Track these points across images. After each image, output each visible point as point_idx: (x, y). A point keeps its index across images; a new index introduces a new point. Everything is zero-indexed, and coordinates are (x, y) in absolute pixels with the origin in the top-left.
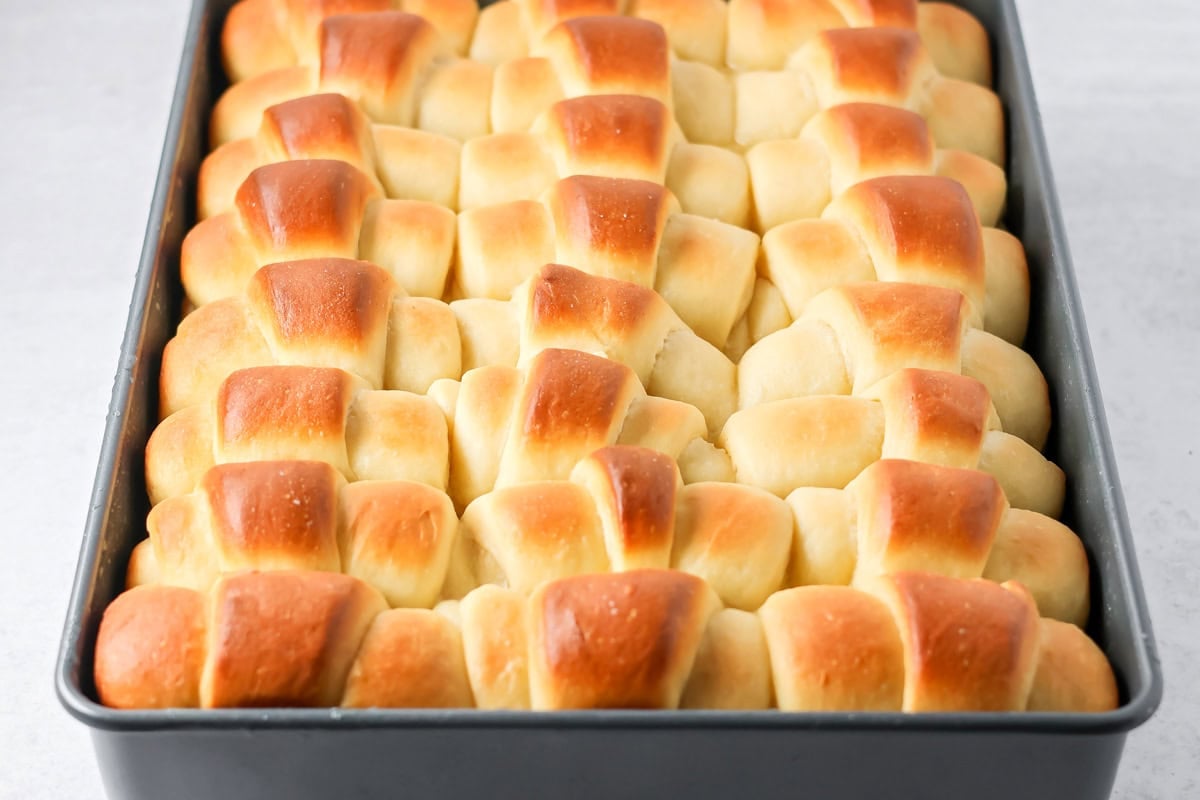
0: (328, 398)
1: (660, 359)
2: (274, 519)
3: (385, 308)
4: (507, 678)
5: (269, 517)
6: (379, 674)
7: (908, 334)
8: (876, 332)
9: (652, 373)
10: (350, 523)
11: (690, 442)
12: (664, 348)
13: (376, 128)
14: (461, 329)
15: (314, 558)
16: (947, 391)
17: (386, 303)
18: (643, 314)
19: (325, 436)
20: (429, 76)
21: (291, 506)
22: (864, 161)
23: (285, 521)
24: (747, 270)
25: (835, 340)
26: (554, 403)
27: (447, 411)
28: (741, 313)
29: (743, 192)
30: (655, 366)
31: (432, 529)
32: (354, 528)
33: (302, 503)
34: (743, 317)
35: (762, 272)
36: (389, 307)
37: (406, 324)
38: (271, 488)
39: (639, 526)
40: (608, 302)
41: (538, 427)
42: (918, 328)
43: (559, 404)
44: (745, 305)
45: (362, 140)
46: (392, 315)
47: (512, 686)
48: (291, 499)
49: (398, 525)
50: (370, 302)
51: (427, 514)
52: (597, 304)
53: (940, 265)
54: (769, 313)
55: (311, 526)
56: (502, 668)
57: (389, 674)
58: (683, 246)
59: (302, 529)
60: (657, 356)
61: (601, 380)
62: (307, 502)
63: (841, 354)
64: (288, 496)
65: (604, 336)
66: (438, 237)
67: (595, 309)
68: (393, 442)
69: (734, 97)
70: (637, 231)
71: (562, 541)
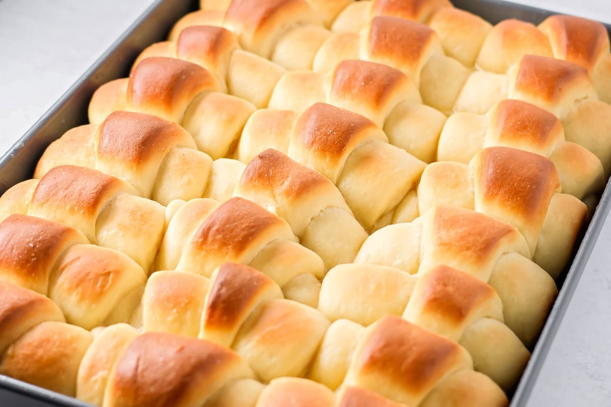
0: (93, 191)
1: (314, 221)
2: (14, 251)
3: (164, 151)
4: (96, 381)
5: (12, 249)
6: (21, 356)
7: (457, 244)
8: (439, 238)
9: (306, 228)
10: (62, 266)
11: (300, 274)
12: (319, 215)
13: (239, 52)
14: (211, 174)
15: (30, 280)
16: (454, 285)
17: (166, 148)
18: (309, 191)
19: (84, 213)
20: (288, 31)
21: (27, 246)
22: (502, 136)
23: (21, 254)
24: (403, 183)
25: (420, 238)
26: (215, 228)
27: (167, 218)
28: (391, 208)
29: (431, 138)
30: (309, 224)
31: (108, 282)
32: (63, 269)
33: (34, 247)
34: (391, 211)
35: (414, 187)
36: (168, 150)
37: (174, 162)
38: (21, 234)
39: (217, 314)
40: (289, 179)
41: (200, 240)
42: (465, 242)
43: (217, 230)
44: (394, 204)
45: (221, 57)
46: (168, 155)
47: (97, 387)
48: (29, 242)
49: (88, 274)
50: (154, 144)
51: (109, 273)
52: (282, 178)
53: (509, 208)
54: (406, 212)
55: (34, 261)
56: (94, 374)
57: (27, 357)
58: (364, 159)
59: (28, 261)
60: (312, 219)
61: (251, 222)
62: (38, 246)
63: (419, 247)
64: (28, 240)
65: (279, 198)
66: (231, 120)
67: (279, 181)
68: (123, 227)
69: (464, 83)
70: (334, 142)
71: (175, 310)
